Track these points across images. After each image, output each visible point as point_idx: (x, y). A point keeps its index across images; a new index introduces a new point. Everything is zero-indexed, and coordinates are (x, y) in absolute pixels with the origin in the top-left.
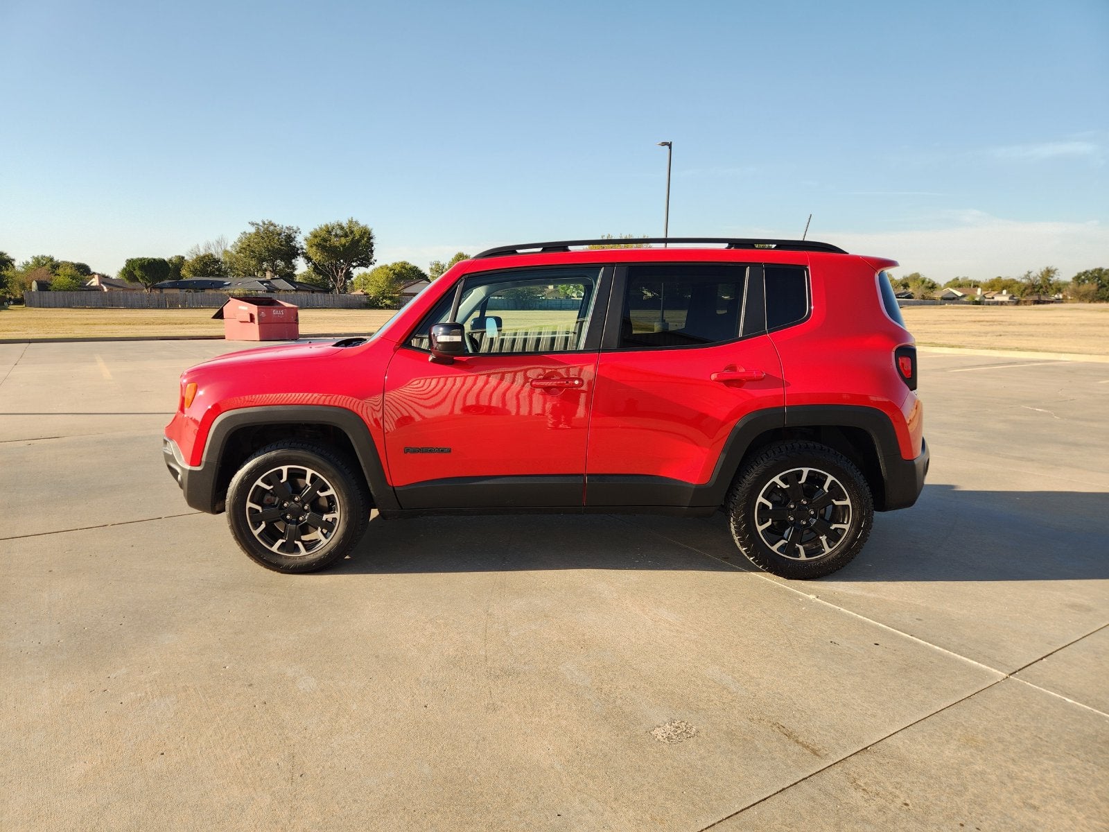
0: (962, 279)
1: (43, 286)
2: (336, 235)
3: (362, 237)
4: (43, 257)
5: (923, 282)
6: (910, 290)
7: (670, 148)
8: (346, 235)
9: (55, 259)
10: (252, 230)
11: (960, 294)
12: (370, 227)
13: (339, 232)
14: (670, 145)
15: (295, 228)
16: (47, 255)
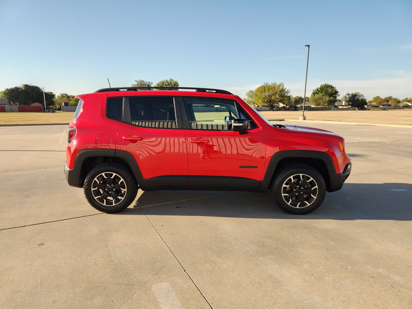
0: (409, 98)
1: (66, 104)
2: (166, 85)
3: (175, 85)
4: (64, 94)
5: (395, 100)
6: (390, 103)
7: (309, 47)
8: (169, 85)
9: (68, 95)
10: (136, 83)
11: (410, 105)
12: (177, 81)
13: (167, 84)
14: (309, 46)
15: (151, 82)
16: (65, 93)
